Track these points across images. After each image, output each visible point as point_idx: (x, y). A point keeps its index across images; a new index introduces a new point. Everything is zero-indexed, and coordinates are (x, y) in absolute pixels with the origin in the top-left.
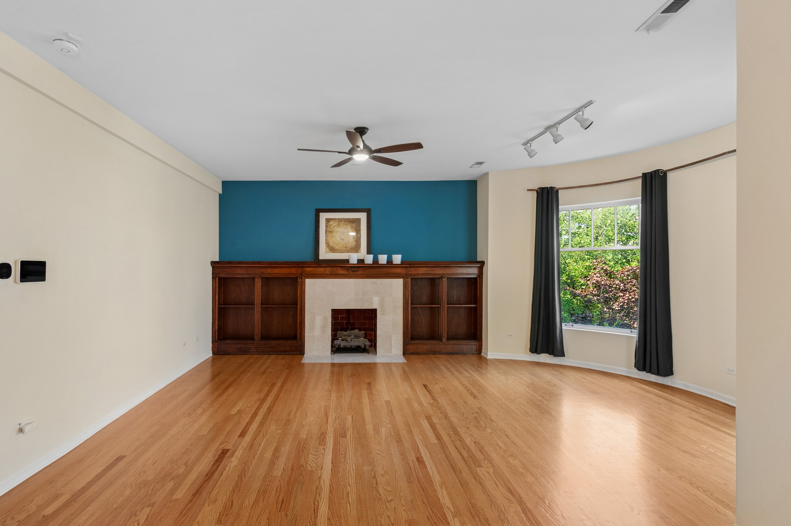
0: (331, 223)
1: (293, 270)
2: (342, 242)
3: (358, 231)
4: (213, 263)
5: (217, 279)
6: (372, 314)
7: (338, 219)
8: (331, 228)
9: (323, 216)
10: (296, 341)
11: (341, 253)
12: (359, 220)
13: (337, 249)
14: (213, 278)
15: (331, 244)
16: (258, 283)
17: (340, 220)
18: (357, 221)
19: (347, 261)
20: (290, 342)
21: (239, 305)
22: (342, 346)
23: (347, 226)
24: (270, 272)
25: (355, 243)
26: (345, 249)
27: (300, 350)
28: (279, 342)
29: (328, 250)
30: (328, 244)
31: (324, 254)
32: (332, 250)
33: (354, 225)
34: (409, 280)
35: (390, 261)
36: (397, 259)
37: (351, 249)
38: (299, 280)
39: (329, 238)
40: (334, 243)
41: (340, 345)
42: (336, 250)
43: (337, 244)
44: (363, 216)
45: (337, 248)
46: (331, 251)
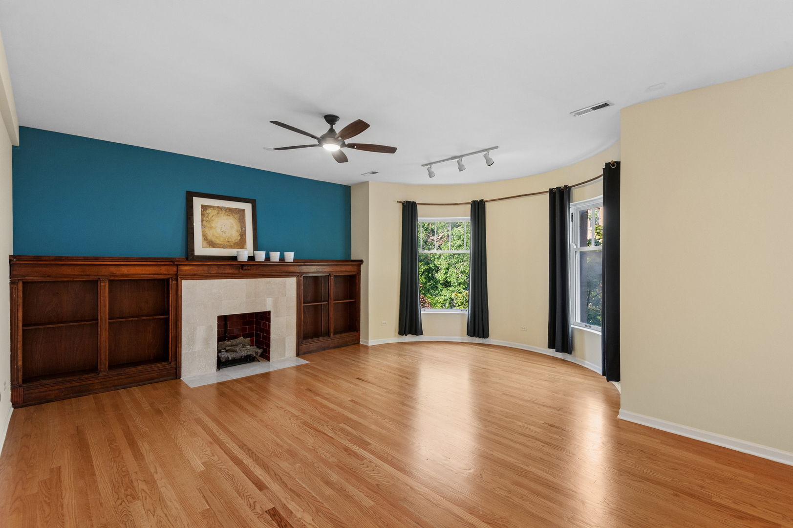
0: (209, 211)
1: (163, 270)
2: (224, 235)
3: (242, 221)
5: (20, 285)
6: (264, 318)
7: (218, 207)
8: (210, 217)
10: (166, 363)
11: (223, 248)
12: (244, 211)
13: (218, 244)
14: (12, 283)
15: (210, 237)
16: (104, 289)
17: (221, 209)
18: (242, 212)
19: (234, 258)
20: (157, 366)
21: (58, 323)
22: (230, 359)
23: (229, 217)
24: (126, 272)
25: (239, 238)
26: (228, 243)
27: (176, 373)
28: (140, 368)
29: (205, 244)
30: (206, 237)
31: (200, 249)
32: (212, 244)
33: (237, 216)
34: (302, 278)
35: (282, 259)
36: (290, 256)
37: (234, 244)
38: (172, 283)
39: (206, 230)
40: (213, 236)
41: (228, 358)
42: (216, 244)
43: (217, 237)
45: (218, 242)
46: (210, 245)
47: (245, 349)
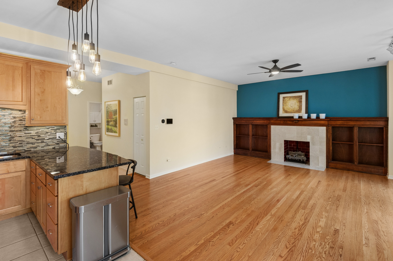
0: (286, 99)
1: (265, 122)
2: (292, 108)
3: (300, 102)
4: (233, 118)
5: (235, 124)
6: (307, 144)
7: (290, 97)
8: (286, 101)
9: (282, 96)
10: (267, 153)
11: (291, 113)
12: (301, 96)
13: (289, 112)
14: (234, 124)
15: (286, 109)
16: (251, 127)
17: (291, 97)
19: (293, 117)
20: (264, 153)
22: (290, 158)
23: (294, 100)
24: (255, 122)
25: (299, 108)
26: (293, 111)
27: (269, 158)
28: (259, 152)
29: (284, 112)
30: (284, 109)
31: (282, 114)
32: (286, 112)
33: (298, 99)
34: (331, 128)
35: (318, 117)
36: (323, 116)
37: (296, 111)
38: (268, 126)
39: (284, 106)
40: (287, 108)
41: (289, 158)
42: (288, 112)
43: (288, 109)
44: (303, 95)
45: (289, 111)
46: (285, 112)
47: (300, 157)
